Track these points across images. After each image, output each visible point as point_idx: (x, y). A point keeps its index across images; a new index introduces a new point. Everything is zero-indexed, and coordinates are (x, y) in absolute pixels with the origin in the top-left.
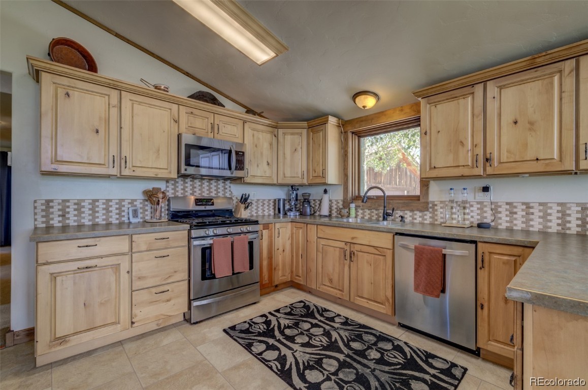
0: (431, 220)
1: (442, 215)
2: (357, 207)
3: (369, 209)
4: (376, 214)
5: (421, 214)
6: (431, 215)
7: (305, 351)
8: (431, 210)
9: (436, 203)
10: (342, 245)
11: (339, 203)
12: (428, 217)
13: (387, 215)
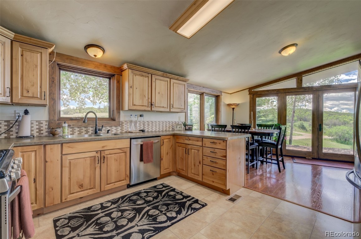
0: (121, 131)
1: (126, 128)
2: (69, 126)
3: (78, 128)
4: (85, 131)
5: (115, 128)
6: (120, 128)
7: (138, 221)
8: (121, 125)
9: (123, 122)
10: (94, 154)
11: (42, 123)
12: (119, 129)
13: (99, 130)
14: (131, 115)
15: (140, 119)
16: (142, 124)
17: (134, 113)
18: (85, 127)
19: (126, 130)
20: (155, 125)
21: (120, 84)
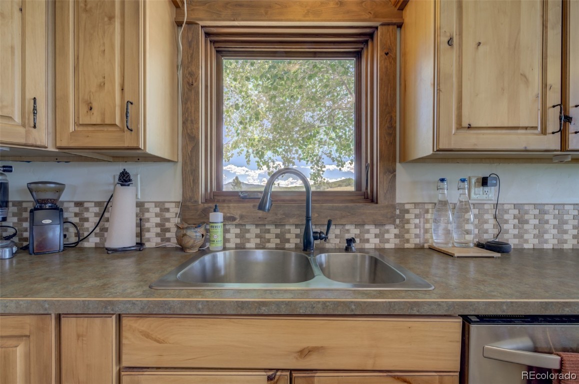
0: (397, 241)
1: (417, 231)
2: (228, 219)
3: (257, 225)
4: (277, 236)
5: (377, 231)
6: (397, 231)
8: (398, 221)
9: (407, 207)
11: (168, 210)
12: (392, 236)
13: (315, 238)
14: (442, 180)
15: (478, 194)
16: (489, 217)
17: (454, 173)
18: (277, 226)
19: (417, 241)
20: (556, 222)
21: (395, 59)
